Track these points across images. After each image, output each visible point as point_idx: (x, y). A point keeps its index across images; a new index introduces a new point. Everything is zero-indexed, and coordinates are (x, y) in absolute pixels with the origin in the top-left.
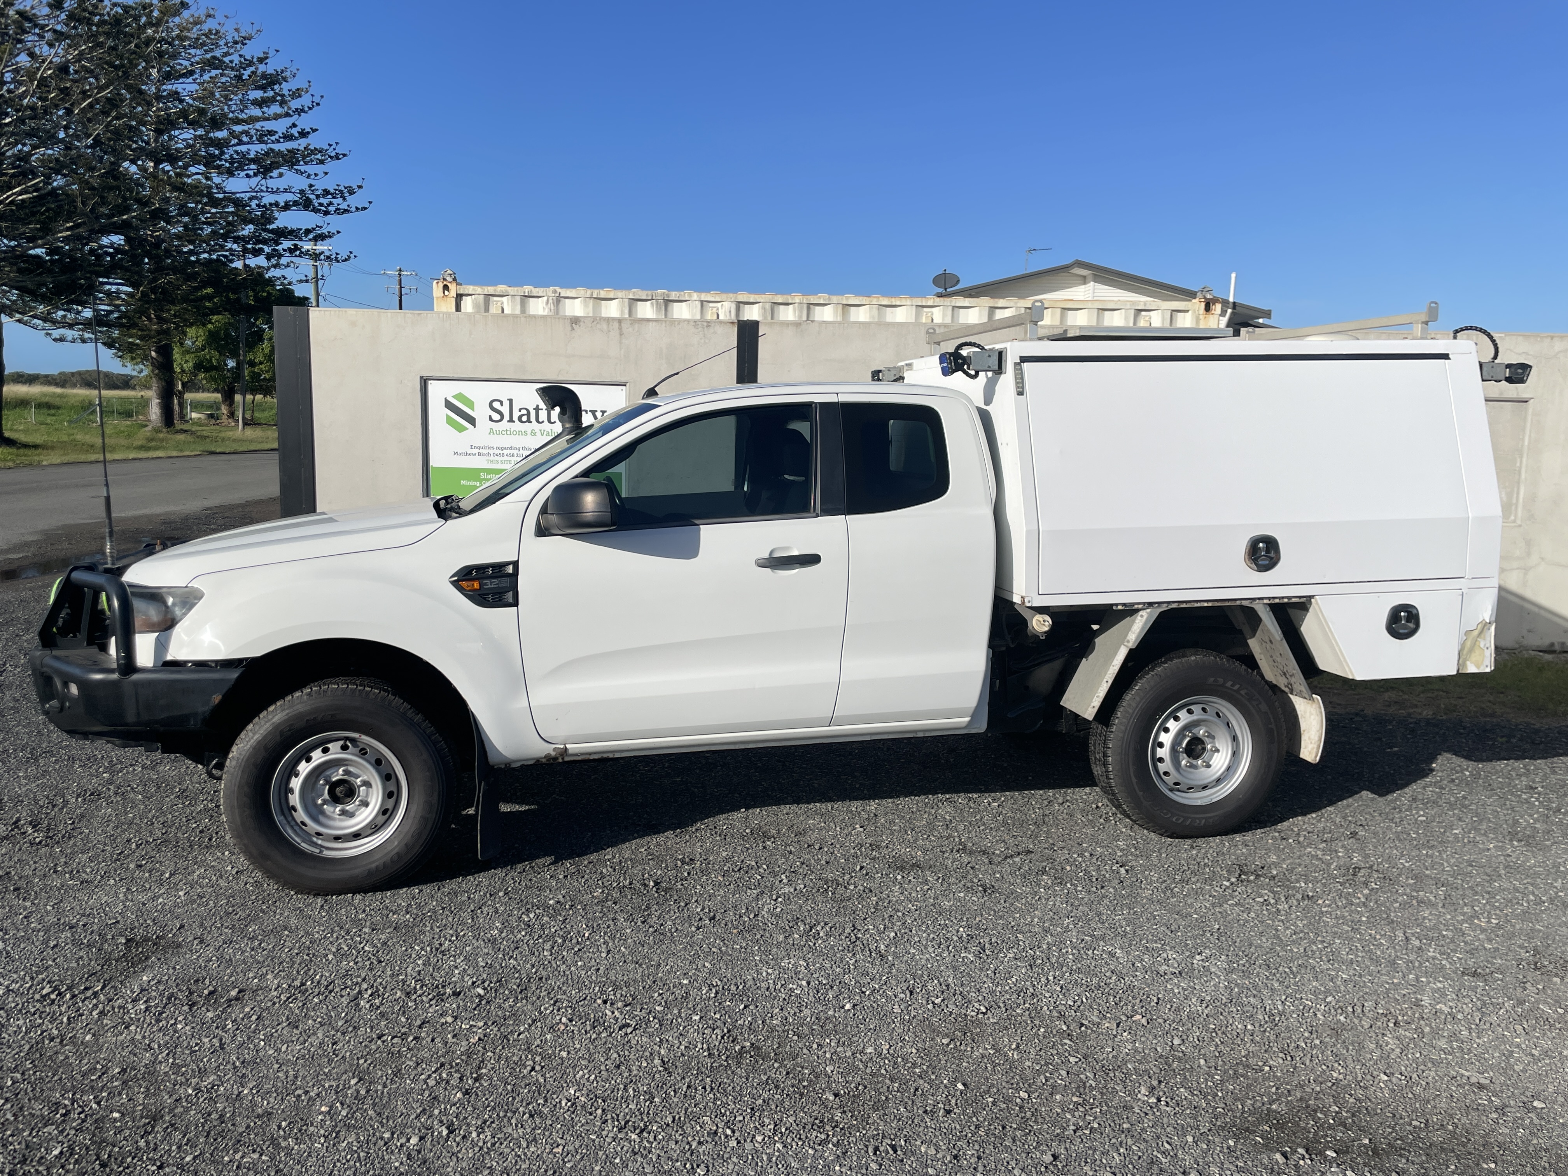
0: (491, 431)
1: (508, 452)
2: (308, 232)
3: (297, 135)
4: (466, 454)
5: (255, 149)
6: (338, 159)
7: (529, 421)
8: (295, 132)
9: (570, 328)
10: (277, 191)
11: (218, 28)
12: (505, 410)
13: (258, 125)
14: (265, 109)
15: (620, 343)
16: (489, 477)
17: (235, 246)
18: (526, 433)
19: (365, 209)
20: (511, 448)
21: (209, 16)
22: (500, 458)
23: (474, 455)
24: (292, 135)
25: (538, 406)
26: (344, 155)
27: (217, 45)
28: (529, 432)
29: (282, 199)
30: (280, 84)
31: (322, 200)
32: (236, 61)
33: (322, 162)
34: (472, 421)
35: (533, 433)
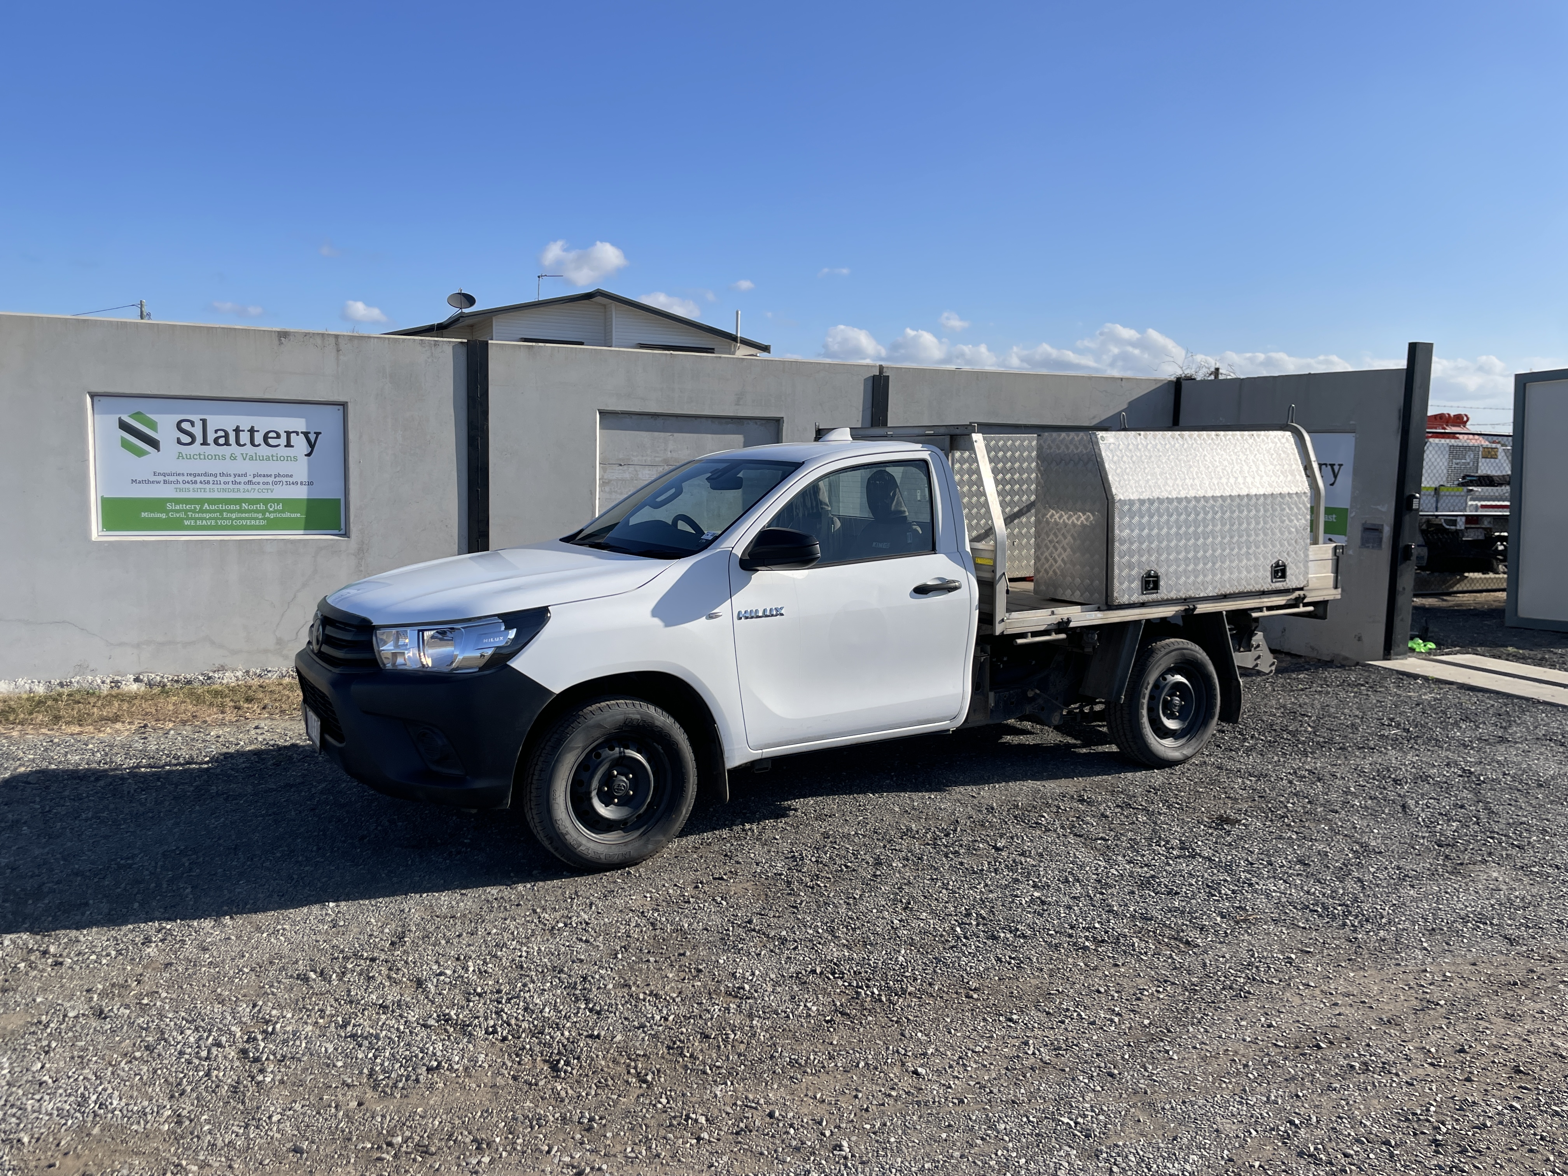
0: (180, 456)
1: (203, 478)
4: (149, 482)
7: (227, 443)
9: (277, 342)
12: (197, 431)
15: (338, 359)
16: (178, 507)
18: (224, 458)
20: (205, 474)
22: (191, 486)
23: (158, 482)
25: (238, 427)
28: (228, 457)
34: (154, 443)
35: (233, 458)
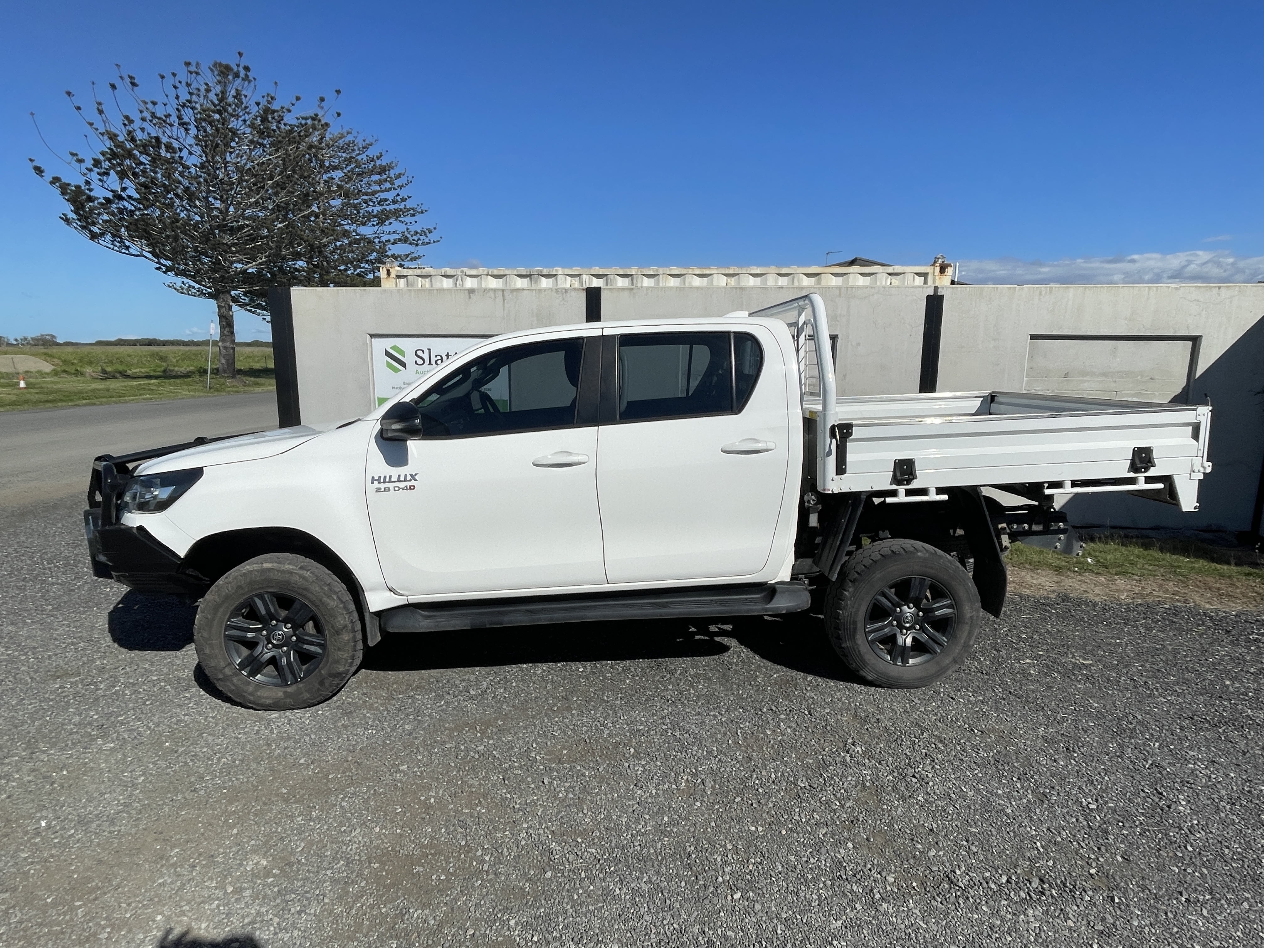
0: (416, 370)
2: (407, 256)
3: (400, 200)
4: (401, 388)
5: (378, 209)
6: (422, 213)
8: (399, 198)
9: (468, 297)
10: (389, 233)
11: (354, 139)
13: (376, 196)
14: (382, 186)
15: (504, 306)
17: (367, 266)
19: (438, 241)
21: (348, 133)
24: (397, 201)
26: (426, 211)
27: (353, 150)
29: (392, 237)
30: (389, 170)
31: (414, 237)
32: (365, 159)
33: (413, 215)
34: (403, 364)
